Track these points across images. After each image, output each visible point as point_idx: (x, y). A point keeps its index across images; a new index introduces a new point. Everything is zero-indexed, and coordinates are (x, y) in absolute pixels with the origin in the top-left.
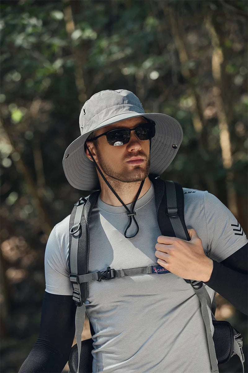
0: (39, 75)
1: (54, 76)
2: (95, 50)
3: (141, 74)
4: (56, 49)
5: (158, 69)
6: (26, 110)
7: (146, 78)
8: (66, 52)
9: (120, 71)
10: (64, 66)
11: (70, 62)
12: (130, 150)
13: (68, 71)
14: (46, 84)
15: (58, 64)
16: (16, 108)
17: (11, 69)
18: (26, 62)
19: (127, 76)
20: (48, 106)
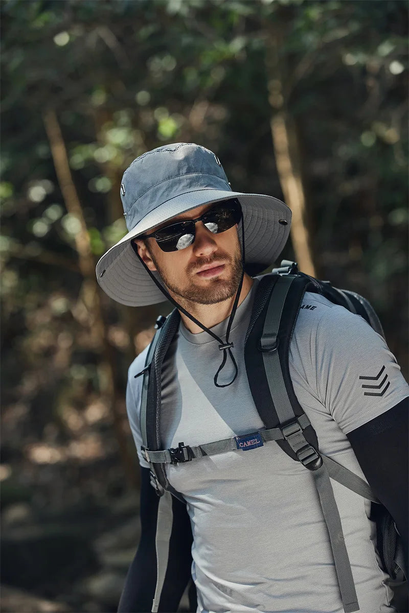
0: (206, 60)
1: (231, 63)
2: (299, 24)
3: (374, 64)
4: (235, 20)
5: (402, 59)
6: (182, 119)
7: (383, 71)
8: (251, 25)
9: (340, 59)
10: (247, 48)
11: (258, 42)
12: (198, 255)
13: (253, 55)
14: (217, 76)
15: (237, 45)
16: (167, 114)
17: (161, 50)
18: (186, 40)
19: (351, 67)
20: (220, 113)
